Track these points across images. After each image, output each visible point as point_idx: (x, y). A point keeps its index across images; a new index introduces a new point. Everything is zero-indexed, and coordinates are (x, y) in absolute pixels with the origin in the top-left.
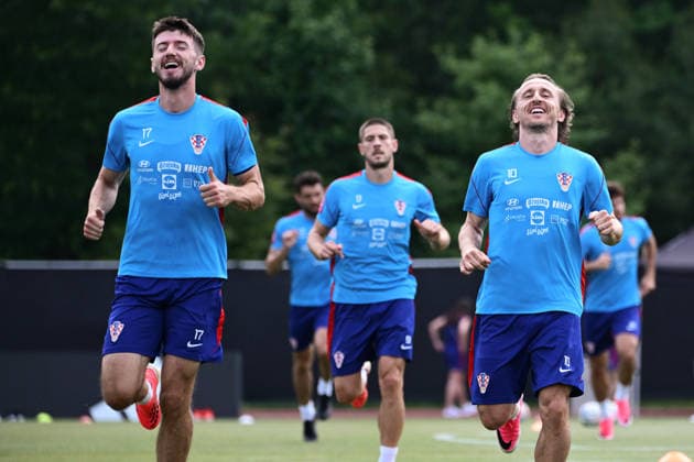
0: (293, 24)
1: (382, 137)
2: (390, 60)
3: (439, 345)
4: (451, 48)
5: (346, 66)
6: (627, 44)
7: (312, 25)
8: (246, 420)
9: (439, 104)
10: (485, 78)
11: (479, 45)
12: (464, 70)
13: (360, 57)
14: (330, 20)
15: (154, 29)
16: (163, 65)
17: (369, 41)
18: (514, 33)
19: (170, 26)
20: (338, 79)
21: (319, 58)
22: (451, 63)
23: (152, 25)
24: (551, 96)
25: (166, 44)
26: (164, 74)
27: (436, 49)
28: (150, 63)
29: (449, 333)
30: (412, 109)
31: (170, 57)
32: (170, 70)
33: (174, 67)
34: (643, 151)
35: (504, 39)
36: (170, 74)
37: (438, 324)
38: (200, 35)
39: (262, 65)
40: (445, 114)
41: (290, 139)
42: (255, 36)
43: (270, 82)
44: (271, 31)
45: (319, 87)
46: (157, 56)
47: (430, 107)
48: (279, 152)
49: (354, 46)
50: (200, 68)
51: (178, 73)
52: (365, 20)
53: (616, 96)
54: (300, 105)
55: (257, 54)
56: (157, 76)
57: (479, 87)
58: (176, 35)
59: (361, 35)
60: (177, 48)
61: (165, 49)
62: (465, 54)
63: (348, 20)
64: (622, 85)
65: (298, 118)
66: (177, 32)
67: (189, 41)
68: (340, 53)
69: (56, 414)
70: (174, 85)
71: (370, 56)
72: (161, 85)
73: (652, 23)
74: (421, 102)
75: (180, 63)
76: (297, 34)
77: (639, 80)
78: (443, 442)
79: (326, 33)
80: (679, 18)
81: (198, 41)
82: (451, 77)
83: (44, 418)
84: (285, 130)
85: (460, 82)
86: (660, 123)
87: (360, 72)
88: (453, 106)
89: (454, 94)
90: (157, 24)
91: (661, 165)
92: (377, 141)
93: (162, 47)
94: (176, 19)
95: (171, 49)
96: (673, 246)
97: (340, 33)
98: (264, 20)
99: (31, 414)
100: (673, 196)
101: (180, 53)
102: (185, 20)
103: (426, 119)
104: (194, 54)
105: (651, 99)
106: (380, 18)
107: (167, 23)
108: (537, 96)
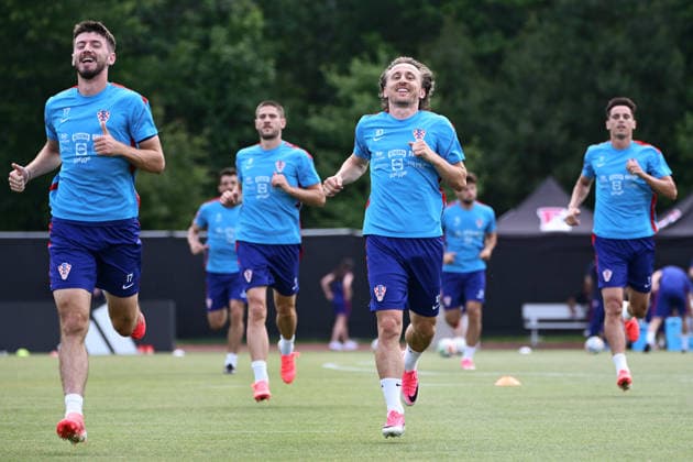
0: (213, 49)
1: (272, 116)
2: (288, 76)
3: (330, 295)
4: (335, 67)
5: (255, 82)
6: (470, 64)
7: (228, 50)
8: (179, 353)
9: (326, 109)
10: (361, 90)
11: (356, 65)
12: (344, 84)
13: (265, 74)
14: (242, 46)
15: (75, 31)
16: (81, 60)
17: (271, 63)
18: (382, 55)
19: (88, 28)
20: (248, 91)
21: (233, 76)
22: (334, 78)
23: (74, 28)
24: (414, 78)
25: (84, 42)
26: (82, 68)
27: (323, 68)
28: (72, 58)
29: (337, 286)
30: (305, 114)
31: (87, 53)
32: (87, 64)
33: (90, 61)
34: (481, 146)
35: (375, 60)
36: (86, 67)
37: (328, 279)
38: (112, 36)
39: (189, 81)
40: (330, 118)
41: (211, 137)
42: (184, 59)
43: (196, 94)
44: (197, 54)
45: (233, 97)
46: (77, 53)
47: (318, 113)
48: (203, 148)
49: (260, 66)
50: (112, 63)
51: (93, 66)
52: (268, 47)
53: (461, 103)
54: (218, 111)
55: (186, 73)
56: (76, 69)
57: (356, 97)
58: (93, 36)
59: (266, 58)
60: (94, 47)
61: (83, 47)
62: (345, 72)
63: (255, 46)
64: (465, 95)
65: (217, 121)
66: (93, 33)
67: (103, 41)
68: (249, 72)
69: (33, 349)
70: (90, 76)
71: (272, 74)
72: (79, 77)
73: (488, 48)
74: (312, 109)
75: (95, 59)
76: (217, 57)
77: (479, 90)
78: (329, 369)
79: (238, 56)
80: (509, 44)
81: (110, 40)
82: (334, 89)
83: (23, 353)
84: (207, 131)
85: (342, 93)
86: (495, 124)
87: (265, 86)
88: (336, 112)
89: (337, 103)
90: (78, 27)
91: (496, 156)
92: (268, 119)
93: (81, 45)
94: (92, 22)
95: (88, 48)
96: (506, 218)
97: (249, 57)
98: (191, 46)
99: (12, 350)
100: (505, 180)
101: (95, 50)
102: (99, 23)
103: (315, 122)
104: (106, 51)
105: (488, 106)
106: (281, 45)
107: (86, 25)
108: (403, 79)
